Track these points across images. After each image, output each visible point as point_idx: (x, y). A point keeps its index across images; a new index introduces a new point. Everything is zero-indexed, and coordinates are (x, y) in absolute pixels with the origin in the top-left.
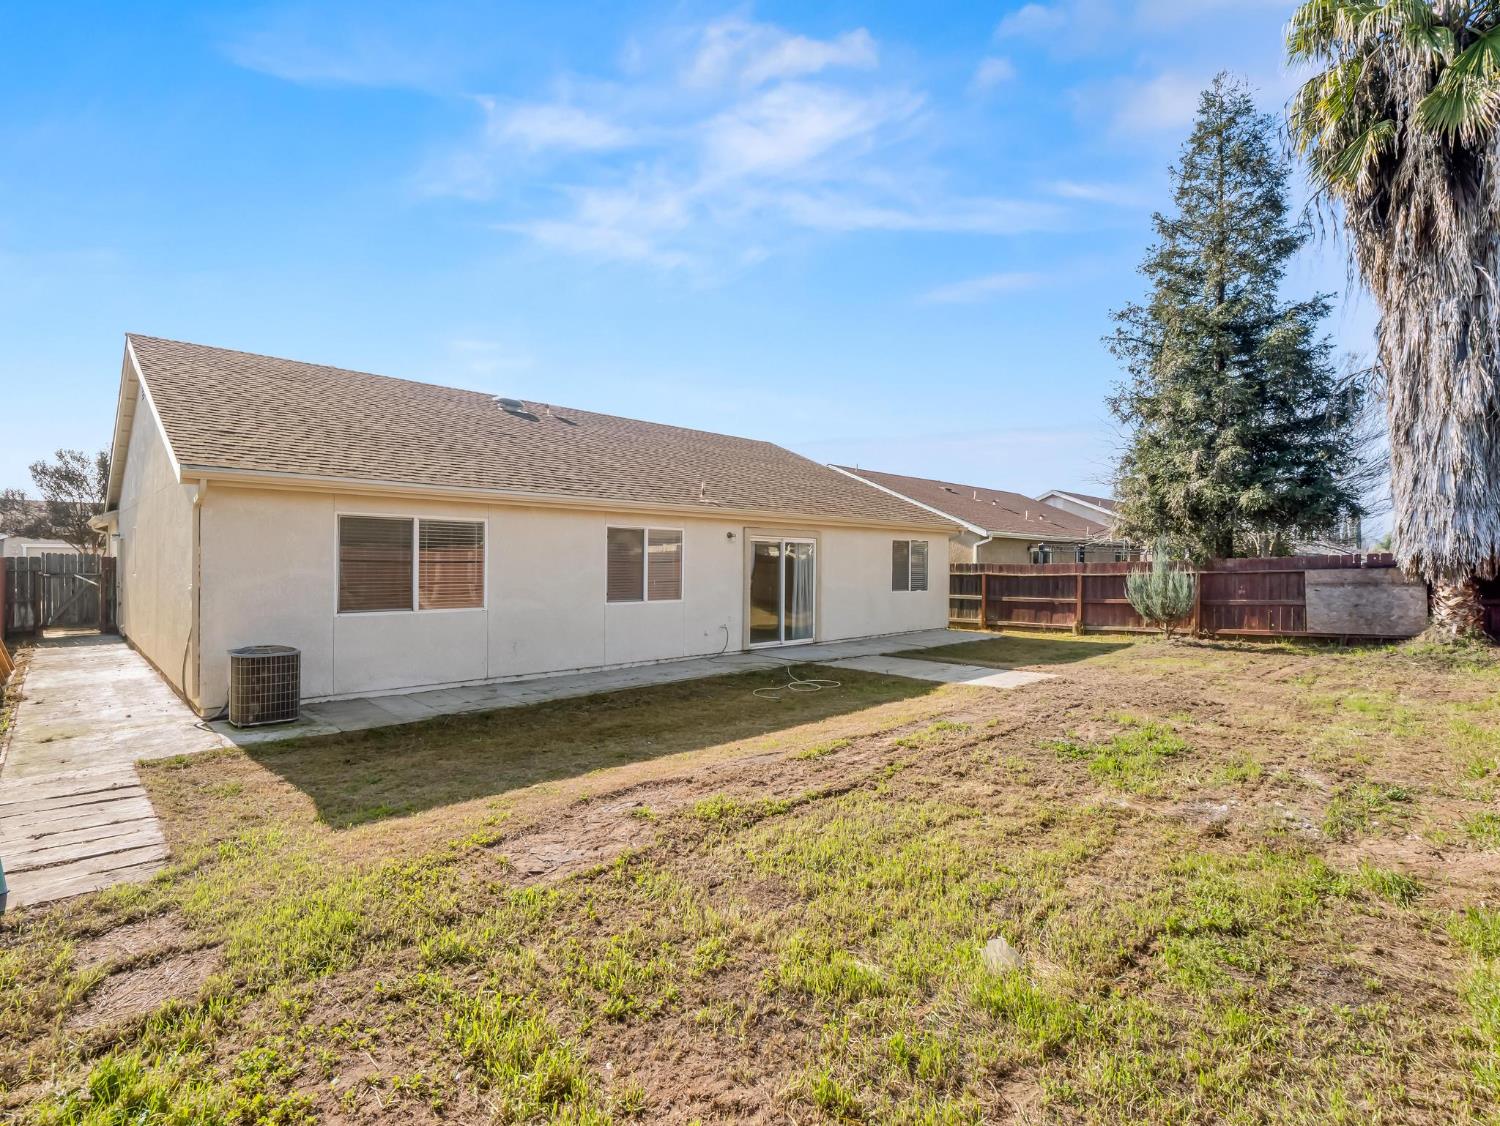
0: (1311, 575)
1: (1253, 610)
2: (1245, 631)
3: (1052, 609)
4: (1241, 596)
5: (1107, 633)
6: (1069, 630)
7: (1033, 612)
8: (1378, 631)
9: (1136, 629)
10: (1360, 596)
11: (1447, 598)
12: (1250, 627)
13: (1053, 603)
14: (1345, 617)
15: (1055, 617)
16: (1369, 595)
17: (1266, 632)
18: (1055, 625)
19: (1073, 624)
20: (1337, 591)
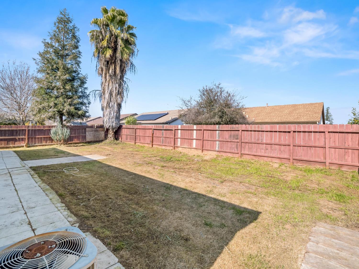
0: (87, 129)
1: (75, 137)
2: (74, 142)
3: (15, 140)
4: (73, 134)
5: (37, 146)
6: (23, 147)
7: (6, 142)
8: (98, 140)
9: (46, 144)
10: (95, 133)
11: (111, 133)
12: (75, 141)
13: (15, 138)
14: (93, 137)
15: (16, 143)
16: (97, 133)
17: (78, 142)
18: (16, 145)
19: (24, 145)
20: (92, 132)
